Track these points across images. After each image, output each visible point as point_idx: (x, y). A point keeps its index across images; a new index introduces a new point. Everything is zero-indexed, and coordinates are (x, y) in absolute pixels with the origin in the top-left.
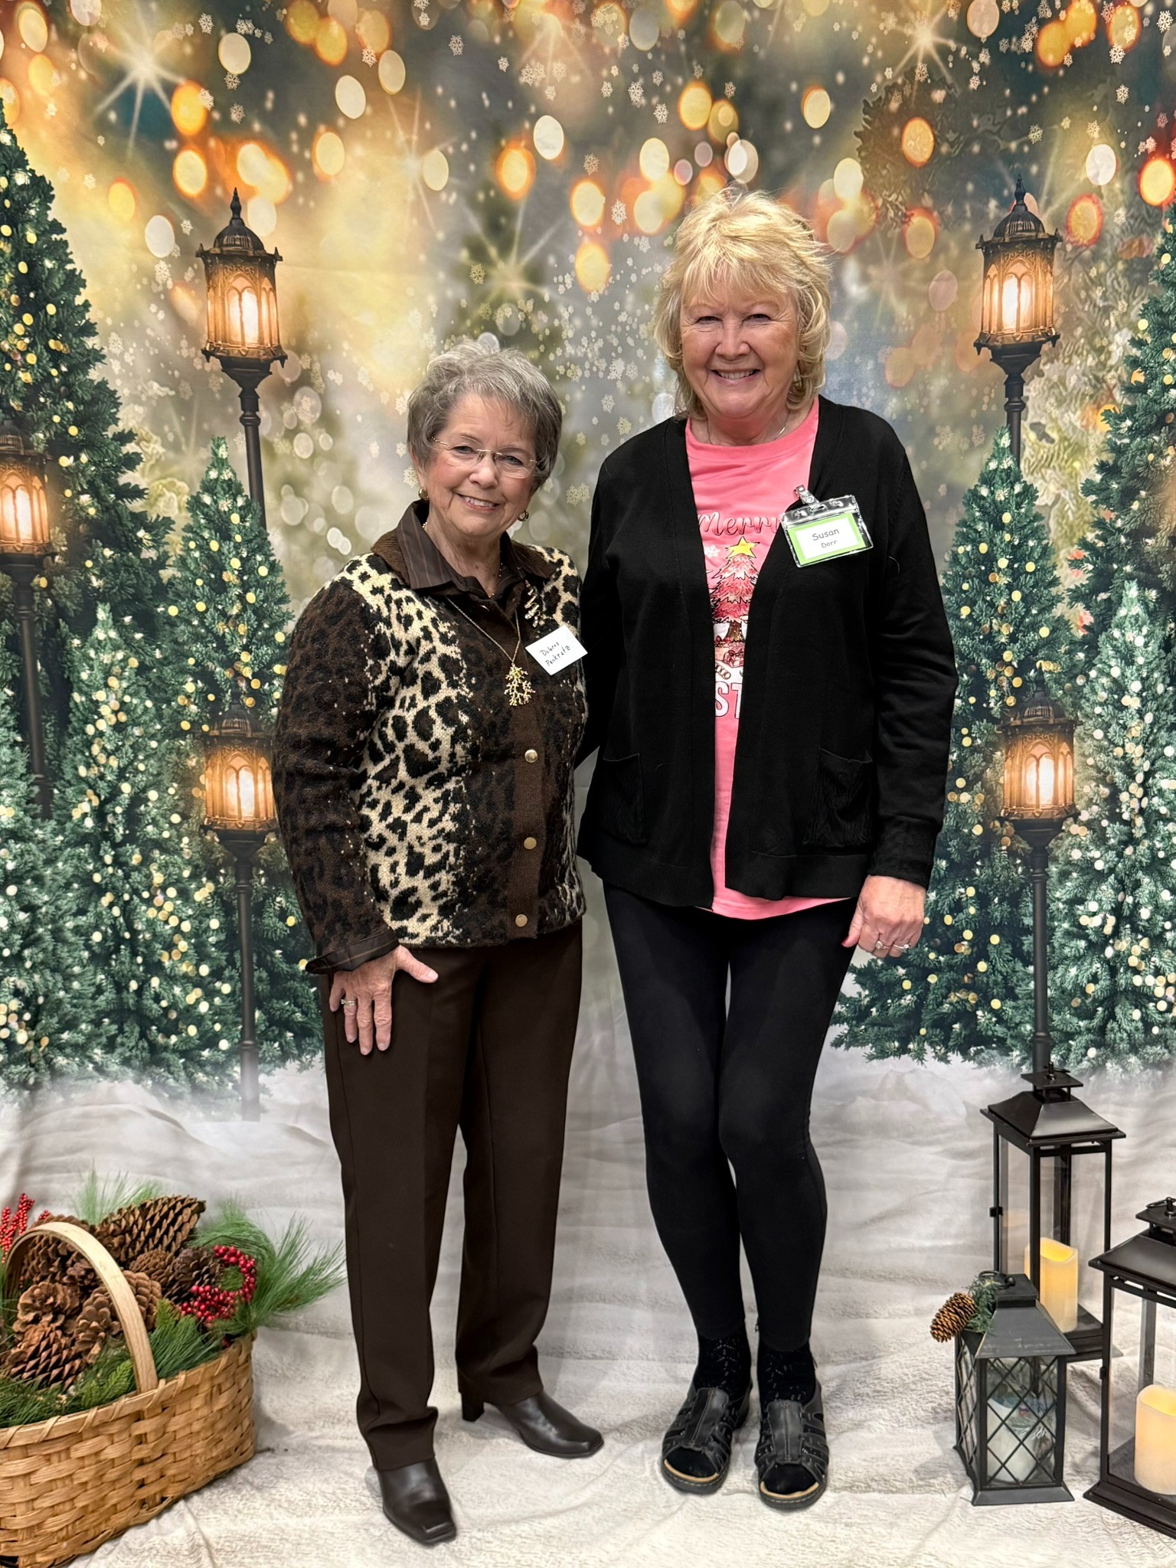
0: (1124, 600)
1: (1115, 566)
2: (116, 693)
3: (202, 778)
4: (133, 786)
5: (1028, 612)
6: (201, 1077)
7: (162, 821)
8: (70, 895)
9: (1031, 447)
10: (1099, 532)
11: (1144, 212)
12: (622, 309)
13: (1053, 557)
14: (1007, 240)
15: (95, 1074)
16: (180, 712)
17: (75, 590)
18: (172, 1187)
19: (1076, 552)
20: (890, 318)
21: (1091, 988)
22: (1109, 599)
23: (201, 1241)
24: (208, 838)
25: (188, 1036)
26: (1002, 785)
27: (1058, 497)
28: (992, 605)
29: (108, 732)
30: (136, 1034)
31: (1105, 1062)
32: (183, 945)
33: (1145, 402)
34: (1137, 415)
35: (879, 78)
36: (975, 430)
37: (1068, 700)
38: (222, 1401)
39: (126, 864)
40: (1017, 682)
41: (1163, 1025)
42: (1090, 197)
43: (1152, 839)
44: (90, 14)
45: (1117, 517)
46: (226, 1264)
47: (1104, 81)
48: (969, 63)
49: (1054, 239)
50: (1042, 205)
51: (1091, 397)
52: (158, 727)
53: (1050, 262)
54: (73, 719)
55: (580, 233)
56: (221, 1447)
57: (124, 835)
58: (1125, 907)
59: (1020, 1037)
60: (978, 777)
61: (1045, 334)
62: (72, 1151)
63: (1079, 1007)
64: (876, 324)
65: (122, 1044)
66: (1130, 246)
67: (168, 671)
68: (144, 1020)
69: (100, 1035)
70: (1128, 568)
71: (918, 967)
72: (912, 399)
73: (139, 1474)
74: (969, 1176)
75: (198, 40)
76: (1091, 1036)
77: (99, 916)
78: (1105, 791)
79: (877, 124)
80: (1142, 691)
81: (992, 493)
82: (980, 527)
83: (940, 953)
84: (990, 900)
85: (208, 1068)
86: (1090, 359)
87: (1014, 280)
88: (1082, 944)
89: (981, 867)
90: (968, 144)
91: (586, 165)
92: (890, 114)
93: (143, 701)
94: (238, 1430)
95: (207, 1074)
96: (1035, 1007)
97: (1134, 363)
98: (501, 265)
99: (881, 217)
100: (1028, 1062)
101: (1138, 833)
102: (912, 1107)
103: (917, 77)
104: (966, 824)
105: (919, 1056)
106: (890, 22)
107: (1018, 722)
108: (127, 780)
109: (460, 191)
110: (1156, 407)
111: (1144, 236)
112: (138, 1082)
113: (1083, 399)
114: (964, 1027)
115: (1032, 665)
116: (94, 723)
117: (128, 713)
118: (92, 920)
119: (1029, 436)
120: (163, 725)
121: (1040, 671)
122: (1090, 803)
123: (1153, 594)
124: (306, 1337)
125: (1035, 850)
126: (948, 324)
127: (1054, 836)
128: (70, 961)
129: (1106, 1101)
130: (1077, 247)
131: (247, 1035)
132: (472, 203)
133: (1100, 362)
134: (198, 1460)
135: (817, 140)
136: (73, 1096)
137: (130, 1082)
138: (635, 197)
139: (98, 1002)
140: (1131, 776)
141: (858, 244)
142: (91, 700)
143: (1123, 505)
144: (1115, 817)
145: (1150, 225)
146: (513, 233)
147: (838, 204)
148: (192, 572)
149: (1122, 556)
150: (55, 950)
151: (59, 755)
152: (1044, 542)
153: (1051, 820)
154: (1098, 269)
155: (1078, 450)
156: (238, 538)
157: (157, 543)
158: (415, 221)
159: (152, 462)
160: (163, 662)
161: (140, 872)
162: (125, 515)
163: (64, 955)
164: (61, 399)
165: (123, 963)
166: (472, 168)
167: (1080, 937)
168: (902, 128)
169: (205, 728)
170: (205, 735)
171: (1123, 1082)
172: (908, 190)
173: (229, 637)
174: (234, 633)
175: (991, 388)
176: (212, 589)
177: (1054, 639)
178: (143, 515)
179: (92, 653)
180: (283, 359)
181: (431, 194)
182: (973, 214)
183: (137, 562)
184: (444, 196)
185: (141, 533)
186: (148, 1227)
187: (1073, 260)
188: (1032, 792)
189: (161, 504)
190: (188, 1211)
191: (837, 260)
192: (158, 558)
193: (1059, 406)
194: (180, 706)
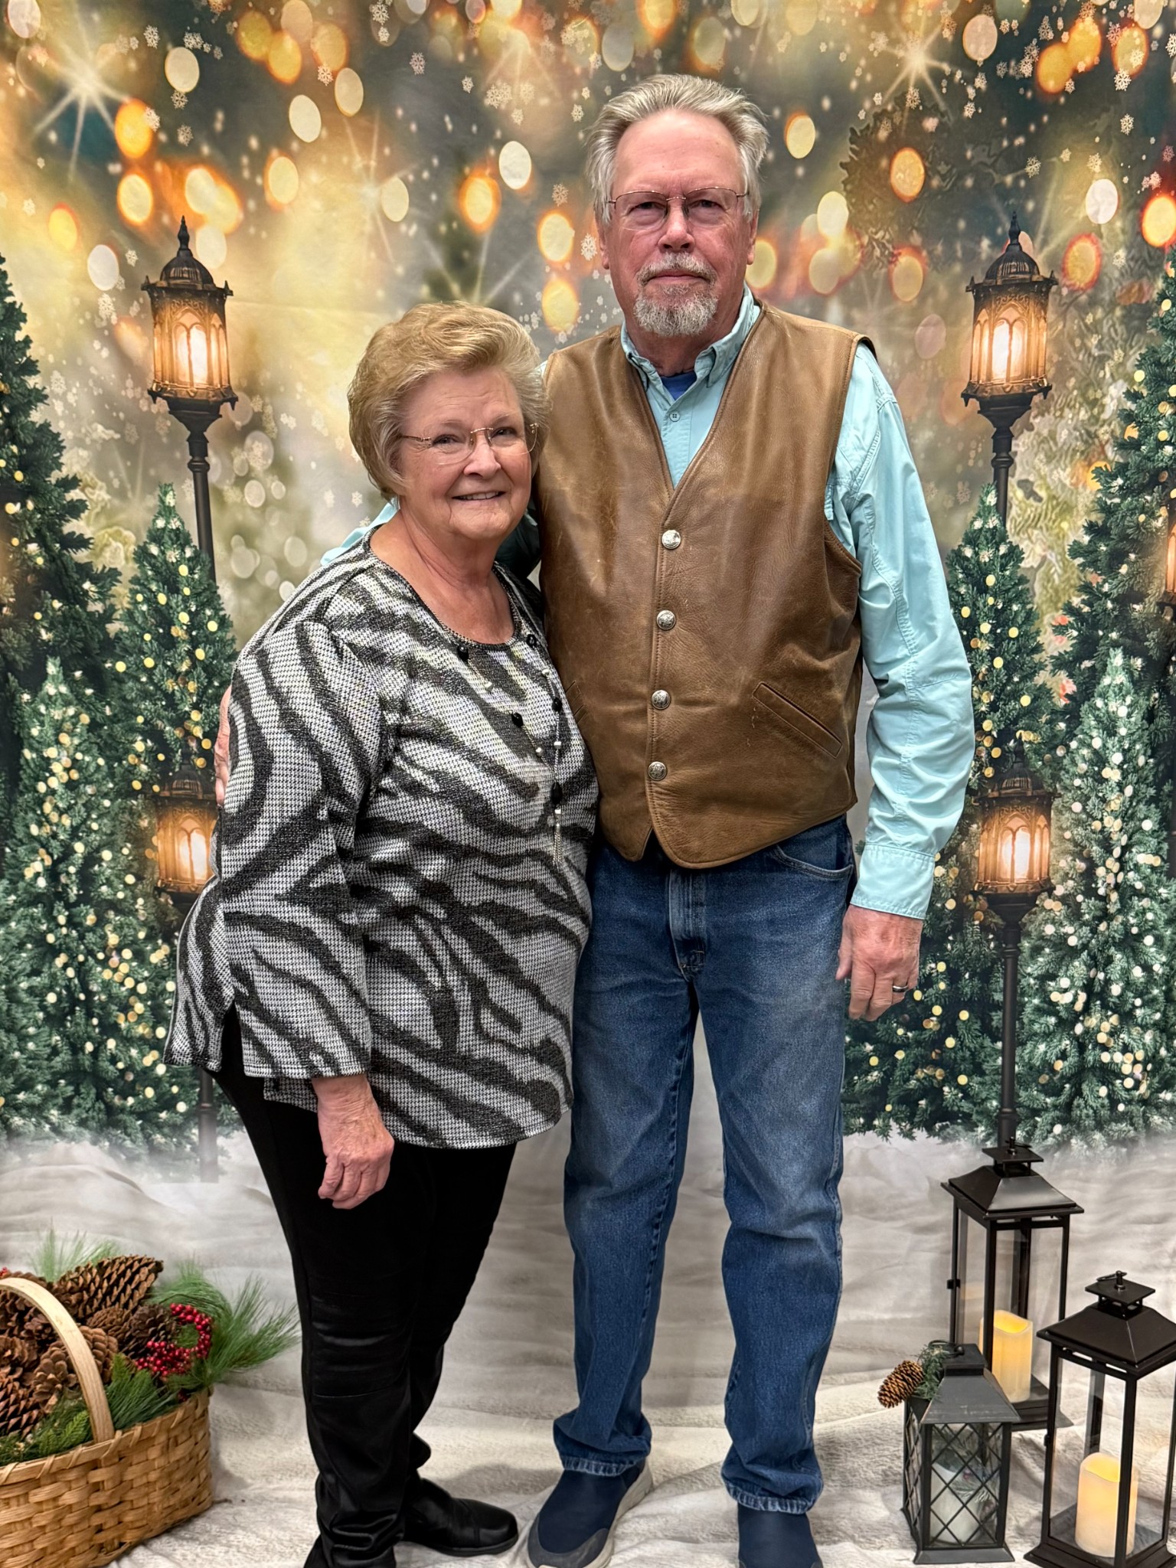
0: (1109, 668)
1: (1101, 633)
2: (67, 749)
3: (154, 840)
4: (86, 846)
5: (1009, 680)
6: (159, 1138)
7: (116, 882)
8: (24, 955)
9: (1019, 506)
10: (1085, 597)
11: (1146, 255)
13: (1037, 622)
14: (999, 282)
15: (52, 1134)
16: (131, 771)
17: (24, 643)
18: (130, 1247)
19: (1062, 617)
21: (1059, 1065)
22: (1093, 668)
23: (158, 1299)
24: (162, 900)
25: (146, 1098)
26: (977, 859)
27: (1044, 559)
29: (60, 790)
30: (93, 1095)
31: (1070, 1138)
32: (139, 1007)
33: (1138, 459)
34: (1128, 473)
35: (867, 105)
36: (960, 486)
37: (1047, 771)
38: (179, 1453)
39: (80, 924)
40: (996, 753)
41: (1128, 1102)
42: (1088, 236)
43: (1126, 914)
44: (29, 26)
45: (1105, 581)
46: (181, 1322)
47: (1107, 110)
48: (964, 89)
49: (1050, 282)
50: (1037, 245)
51: (1082, 453)
52: (111, 785)
53: (1044, 307)
54: (24, 776)
55: (548, 269)
56: (178, 1497)
57: (78, 895)
58: (1097, 984)
59: (985, 1113)
60: (953, 849)
61: (1036, 385)
62: (30, 1210)
63: (1047, 1084)
65: (79, 1106)
66: (1129, 291)
67: (118, 728)
68: (100, 1082)
69: (57, 1096)
70: (1114, 635)
71: (886, 1043)
73: (97, 1520)
74: (930, 1250)
75: (143, 55)
76: (1057, 1113)
77: (53, 977)
78: (1081, 866)
79: (864, 155)
80: (1123, 763)
81: (977, 554)
82: (963, 590)
83: (908, 1028)
84: (960, 976)
85: (166, 1130)
86: (1082, 412)
87: (1006, 326)
88: (1052, 1020)
89: (953, 942)
90: (961, 177)
91: (555, 196)
92: (878, 143)
93: (95, 759)
94: (196, 1481)
95: (165, 1135)
96: (1002, 1083)
97: (1128, 417)
99: (867, 256)
100: (993, 1138)
101: (1112, 909)
102: (875, 1183)
103: (908, 104)
104: (938, 898)
105: (884, 1132)
106: (881, 42)
107: (996, 794)
108: (80, 839)
109: (421, 223)
110: (1150, 465)
111: (1145, 280)
112: (94, 1143)
113: (1073, 456)
114: (930, 1103)
115: (1012, 735)
116: (45, 780)
117: (80, 770)
118: (46, 981)
119: (1016, 494)
120: (115, 784)
121: (1020, 742)
122: (1066, 877)
123: (1138, 663)
124: (265, 1394)
125: (1007, 926)
126: (935, 373)
127: (1028, 911)
128: (25, 1021)
129: (1068, 1177)
130: (1073, 291)
131: (205, 1098)
132: (434, 235)
133: (1093, 416)
134: (156, 1509)
135: (800, 171)
136: (30, 1156)
137: (87, 1143)
139: (53, 1063)
140: (1109, 850)
141: (842, 284)
142: (43, 758)
143: (1111, 570)
144: (1090, 892)
145: (1152, 268)
146: (476, 268)
147: (821, 242)
148: (139, 626)
149: (1108, 622)
150: (9, 1010)
151: (10, 813)
152: (1029, 606)
153: (1026, 894)
154: (1094, 315)
155: (1066, 509)
156: (187, 591)
157: (103, 596)
158: (373, 255)
159: (98, 509)
160: (114, 720)
161: (94, 932)
162: (71, 565)
163: (19, 1015)
164: (5, 442)
165: (78, 1024)
166: (434, 197)
167: (1050, 1014)
168: (891, 159)
169: (156, 788)
170: (155, 795)
171: (1087, 1158)
172: (896, 228)
173: (178, 694)
174: (184, 690)
175: (978, 442)
176: (160, 644)
177: (1035, 708)
178: (89, 566)
179: (42, 709)
180: (233, 401)
181: (390, 225)
182: (964, 254)
183: (84, 615)
184: (403, 228)
185: (87, 585)
186: (105, 1284)
187: (1069, 305)
188: (1006, 865)
189: (107, 554)
190: (145, 1270)
191: (820, 300)
192: (105, 611)
193: (1048, 462)
194: (130, 765)
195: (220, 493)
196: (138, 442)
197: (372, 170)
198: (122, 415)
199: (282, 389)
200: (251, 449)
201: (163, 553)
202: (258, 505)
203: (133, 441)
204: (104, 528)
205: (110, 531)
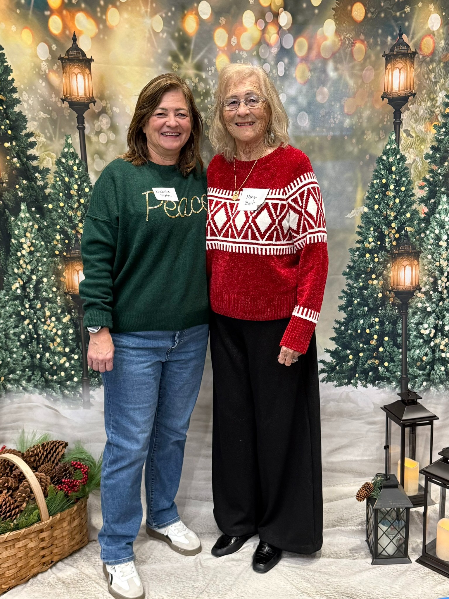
0: (441, 202)
1: (438, 189)
2: (29, 239)
3: (64, 274)
4: (37, 277)
5: (402, 207)
6: (66, 392)
7: (49, 290)
8: (12, 320)
9: (404, 139)
10: (431, 175)
13: (412, 185)
14: (395, 53)
15: (23, 391)
16: (55, 247)
17: (12, 197)
18: (55, 437)
19: (422, 183)
20: (346, 85)
21: (424, 358)
22: (435, 202)
23: (66, 459)
24: (67, 297)
25: (61, 376)
26: (390, 277)
27: (415, 160)
28: (387, 204)
29: (26, 255)
30: (40, 375)
31: (430, 387)
32: (58, 340)
34: (447, 127)
36: (381, 132)
37: (418, 243)
38: (76, 523)
39: (35, 308)
40: (397, 236)
42: (430, 35)
45: (439, 169)
49: (415, 53)
50: (409, 39)
51: (429, 119)
53: (413, 63)
54: (12, 250)
55: (218, 50)
56: (75, 541)
57: (33, 296)
58: (439, 326)
59: (395, 377)
60: (381, 274)
61: (410, 93)
62: (14, 421)
63: (420, 366)
64: (341, 88)
65: (34, 379)
66: (446, 56)
67: (49, 230)
68: (43, 370)
69: (25, 376)
70: (443, 189)
71: (355, 350)
72: (355, 119)
73: (42, 553)
74: (375, 432)
76: (424, 377)
77: (23, 328)
78: (432, 280)
79: (341, 5)
80: (447, 239)
81: (388, 158)
82: (383, 172)
83: (364, 344)
84: (385, 323)
85: (69, 389)
86: (429, 103)
87: (398, 70)
88: (422, 341)
89: (381, 310)
90: (379, 13)
91: (220, 21)
93: (40, 242)
94: (82, 534)
95: (69, 391)
96: (402, 365)
97: (446, 105)
98: (185, 63)
99: (343, 44)
100: (399, 388)
101: (445, 296)
102: (352, 405)
104: (376, 293)
105: (355, 385)
107: (397, 252)
108: (34, 274)
109: (168, 32)
112: (40, 394)
113: (425, 120)
114: (373, 373)
115: (403, 229)
116: (21, 251)
117: (34, 247)
118: (21, 330)
119: (403, 135)
120: (48, 252)
121: (406, 231)
122: (426, 284)
125: (402, 304)
126: (370, 89)
127: (411, 297)
128: (12, 346)
129: (430, 403)
130: (424, 57)
131: (85, 375)
132: (173, 37)
133: (433, 104)
134: (66, 546)
135: (316, 11)
136: (14, 400)
137: (37, 394)
138: (241, 34)
139: (24, 363)
140: (442, 273)
141: (333, 55)
142: (19, 242)
143: (441, 164)
144: (435, 290)
146: (190, 50)
147: (325, 38)
148: (58, 190)
149: (440, 184)
150: (6, 342)
151: (6, 264)
152: (409, 179)
153: (410, 291)
154: (432, 66)
155: (423, 141)
156: (77, 176)
157: (43, 178)
158: (149, 45)
159: (41, 145)
160: (48, 227)
161: (40, 311)
162: (30, 167)
163: (10, 344)
164: (4, 119)
165: (34, 347)
166: (173, 23)
167: (421, 338)
168: (352, 6)
169: (65, 254)
170: (65, 256)
171: (437, 395)
172: (354, 33)
173: (73, 217)
174: (76, 215)
175: (388, 115)
176: (66, 197)
177: (412, 218)
178: (37, 167)
179: (19, 223)
180: (94, 102)
181: (156, 34)
182: (381, 43)
183: (36, 186)
184: (161, 35)
185: (37, 175)
186: (45, 453)
187: (422, 62)
188: (402, 280)
189: (45, 162)
190: (61, 447)
191: (325, 61)
192: (44, 185)
193: (416, 123)
194: (54, 245)
195: (89, 138)
196: (57, 118)
197: (149, 12)
198: (50, 108)
199: (114, 97)
200: (102, 121)
201: (67, 161)
202: (104, 142)
203: (55, 118)
204: (43, 152)
205: (46, 153)
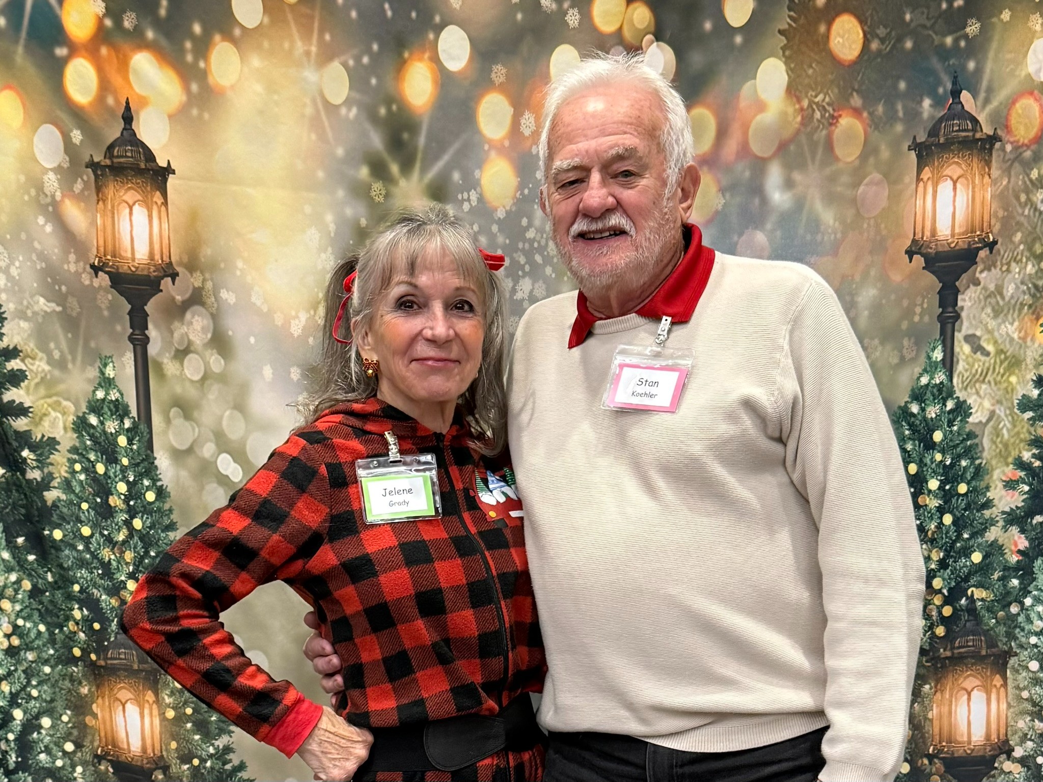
2: (8, 616)
3: (94, 706)
4: (25, 713)
5: (959, 536)
7: (55, 750)
9: (966, 360)
10: (1035, 451)
12: (530, 225)
13: (987, 477)
14: (942, 140)
16: (71, 638)
19: (1011, 472)
20: (815, 225)
24: (102, 768)
26: (931, 720)
27: (992, 414)
28: (922, 529)
29: (1, 656)
36: (906, 342)
37: (1002, 629)
40: (947, 611)
42: (1031, 93)
49: (993, 139)
50: (979, 103)
51: (1030, 306)
52: (51, 652)
53: (988, 163)
55: (486, 147)
57: (17, 762)
61: (982, 240)
64: (801, 231)
67: (59, 594)
78: (1040, 726)
79: (802, 21)
81: (923, 410)
82: (909, 447)
86: (1029, 267)
87: (949, 183)
90: (900, 39)
91: (493, 76)
92: (815, 9)
93: (36, 625)
98: (403, 183)
99: (807, 119)
107: (948, 654)
108: (19, 706)
109: (361, 106)
113: (1020, 310)
115: (964, 593)
117: (21, 636)
119: (963, 349)
120: (56, 651)
121: (971, 599)
122: (1024, 738)
126: (878, 231)
127: (986, 774)
130: (1017, 147)
132: (373, 118)
133: (1040, 270)
135: (738, 40)
141: (782, 148)
146: (415, 149)
147: (761, 107)
148: (77, 495)
152: (977, 462)
153: (983, 757)
155: (1014, 363)
156: (125, 461)
158: (313, 137)
159: (37, 380)
160: (55, 586)
162: (10, 434)
166: (373, 81)
168: (830, 24)
169: (94, 656)
170: (93, 664)
172: (836, 91)
173: (114, 564)
174: (120, 560)
175: (924, 297)
176: (98, 513)
177: (987, 565)
178: (28, 433)
180: (174, 276)
181: (330, 108)
182: (904, 114)
183: (24, 482)
184: (343, 111)
185: (25, 453)
187: (1013, 162)
188: (963, 727)
189: (46, 423)
191: (759, 165)
192: (43, 479)
193: (996, 316)
194: (71, 632)
195: (159, 366)
196: (80, 314)
197: (313, 54)
198: (64, 288)
199: (223, 265)
200: (191, 323)
201: (102, 423)
202: (197, 378)
203: (74, 314)
204: (43, 398)
205: (49, 400)
